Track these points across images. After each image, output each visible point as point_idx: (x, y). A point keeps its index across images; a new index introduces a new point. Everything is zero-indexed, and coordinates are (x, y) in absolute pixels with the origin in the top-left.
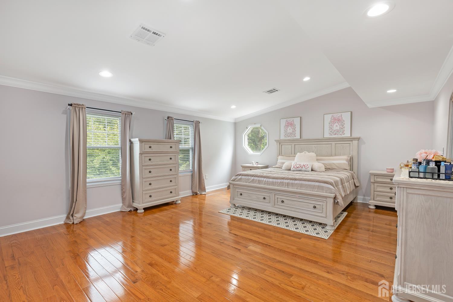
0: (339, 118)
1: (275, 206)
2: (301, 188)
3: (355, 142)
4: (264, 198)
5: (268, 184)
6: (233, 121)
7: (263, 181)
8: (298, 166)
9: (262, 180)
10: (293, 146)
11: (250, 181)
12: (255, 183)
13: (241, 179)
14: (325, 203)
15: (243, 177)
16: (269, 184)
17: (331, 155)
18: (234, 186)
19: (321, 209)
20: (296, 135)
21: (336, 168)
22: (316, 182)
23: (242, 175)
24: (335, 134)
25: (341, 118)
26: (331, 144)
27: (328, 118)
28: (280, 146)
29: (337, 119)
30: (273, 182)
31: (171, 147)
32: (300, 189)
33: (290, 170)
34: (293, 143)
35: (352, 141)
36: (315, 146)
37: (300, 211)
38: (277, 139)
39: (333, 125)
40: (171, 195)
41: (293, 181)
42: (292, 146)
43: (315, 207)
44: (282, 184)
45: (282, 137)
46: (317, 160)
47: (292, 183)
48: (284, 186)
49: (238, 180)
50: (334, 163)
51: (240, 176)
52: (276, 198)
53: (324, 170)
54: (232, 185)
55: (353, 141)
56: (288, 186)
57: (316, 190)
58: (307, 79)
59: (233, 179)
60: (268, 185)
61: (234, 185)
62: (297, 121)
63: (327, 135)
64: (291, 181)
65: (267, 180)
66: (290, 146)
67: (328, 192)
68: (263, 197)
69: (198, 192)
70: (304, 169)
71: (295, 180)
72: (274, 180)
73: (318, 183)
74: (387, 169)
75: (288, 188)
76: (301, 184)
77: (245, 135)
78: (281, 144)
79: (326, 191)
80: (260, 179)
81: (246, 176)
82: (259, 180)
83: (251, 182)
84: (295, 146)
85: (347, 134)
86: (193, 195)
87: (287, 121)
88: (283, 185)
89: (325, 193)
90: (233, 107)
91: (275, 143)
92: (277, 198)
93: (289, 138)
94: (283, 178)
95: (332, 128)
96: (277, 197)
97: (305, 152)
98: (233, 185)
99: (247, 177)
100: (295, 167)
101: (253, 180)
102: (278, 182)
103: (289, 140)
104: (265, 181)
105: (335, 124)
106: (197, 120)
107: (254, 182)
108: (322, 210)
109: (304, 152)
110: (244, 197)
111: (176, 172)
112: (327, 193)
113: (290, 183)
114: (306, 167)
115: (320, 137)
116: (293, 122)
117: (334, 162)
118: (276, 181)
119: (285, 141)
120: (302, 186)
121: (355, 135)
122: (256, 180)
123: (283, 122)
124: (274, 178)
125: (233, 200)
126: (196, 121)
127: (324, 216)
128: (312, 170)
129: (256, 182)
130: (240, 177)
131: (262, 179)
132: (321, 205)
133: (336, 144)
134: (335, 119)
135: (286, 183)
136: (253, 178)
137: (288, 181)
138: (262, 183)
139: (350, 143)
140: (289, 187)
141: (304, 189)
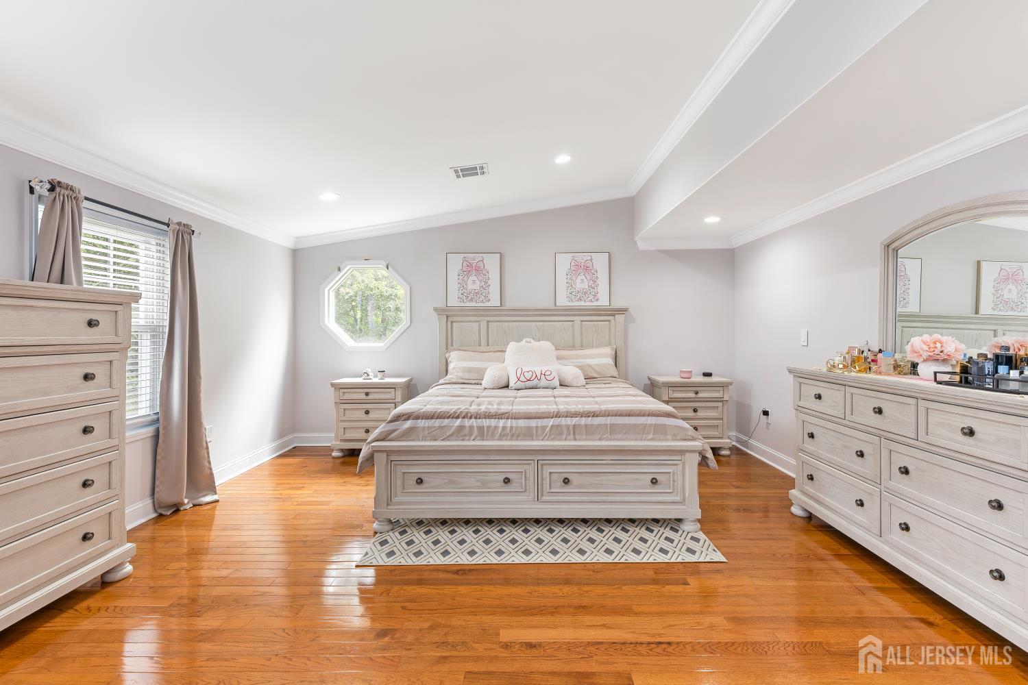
0: (588, 265)
1: (545, 498)
2: (613, 437)
3: (620, 318)
4: (507, 481)
5: (513, 435)
6: (290, 244)
7: (496, 427)
8: (528, 376)
9: (493, 425)
10: (484, 325)
11: (448, 434)
12: (467, 438)
13: (411, 429)
14: (680, 468)
15: (421, 423)
16: (518, 436)
17: (574, 347)
18: (393, 458)
19: (671, 481)
20: (490, 296)
21: (596, 375)
22: (648, 415)
23: (417, 418)
24: (580, 299)
25: (589, 264)
26: (573, 321)
27: (564, 262)
28: (449, 323)
29: (582, 266)
30: (529, 428)
31: (91, 324)
32: (610, 440)
33: (507, 386)
34: (483, 318)
35: (614, 316)
36: (537, 326)
37: (618, 498)
38: (441, 304)
39: (574, 278)
40: (89, 548)
41: (589, 420)
42: (480, 325)
43: (654, 482)
44: (557, 431)
45: (454, 302)
46: (559, 358)
47: (586, 426)
48: (564, 436)
49: (403, 436)
50: (589, 366)
51: (408, 419)
52: (546, 475)
53: (583, 382)
54: (385, 455)
55: (616, 315)
56: (574, 434)
57: (651, 436)
58: (563, 159)
59: (381, 433)
60: (515, 438)
61: (389, 452)
62: (492, 263)
63: (563, 301)
64: (583, 421)
65: (509, 423)
66: (475, 325)
67: (678, 438)
68: (502, 477)
69: (186, 501)
70: (543, 382)
71: (593, 416)
72: (533, 423)
73: (654, 418)
74: (681, 372)
75: (575, 439)
76: (611, 425)
77: (331, 291)
78: (450, 319)
79: (673, 435)
80: (486, 423)
81: (432, 418)
82: (481, 429)
83: (452, 435)
84: (488, 325)
85: (603, 301)
86: (161, 515)
87: (465, 259)
88: (561, 434)
89: (673, 440)
90: (329, 196)
91: (435, 315)
92: (550, 473)
93: (473, 304)
94: (558, 415)
95: (574, 286)
96: (547, 470)
97: (528, 340)
98: (387, 455)
99: (437, 423)
100: (522, 379)
101: (461, 428)
102: (544, 428)
103: (475, 309)
104: (504, 428)
105: (579, 278)
106: (184, 222)
107: (465, 435)
108: (674, 486)
109: (524, 340)
110: (431, 488)
111: (115, 434)
112: (676, 440)
113: (579, 426)
114: (549, 378)
115: (548, 304)
116: (481, 264)
117: (589, 363)
118: (539, 425)
119: (462, 312)
120: (613, 429)
121: (618, 303)
122: (471, 427)
123: (456, 263)
124: (528, 417)
125: (388, 505)
126: (179, 224)
127: (678, 499)
128: (561, 385)
129: (471, 435)
130: (408, 424)
131: (493, 422)
132: (670, 473)
133: (582, 321)
134: (578, 266)
135: (568, 427)
136: (458, 422)
137: (575, 421)
138: (493, 435)
139: (609, 321)
140: (577, 436)
141: (620, 436)
